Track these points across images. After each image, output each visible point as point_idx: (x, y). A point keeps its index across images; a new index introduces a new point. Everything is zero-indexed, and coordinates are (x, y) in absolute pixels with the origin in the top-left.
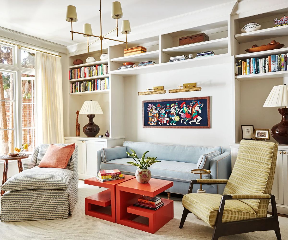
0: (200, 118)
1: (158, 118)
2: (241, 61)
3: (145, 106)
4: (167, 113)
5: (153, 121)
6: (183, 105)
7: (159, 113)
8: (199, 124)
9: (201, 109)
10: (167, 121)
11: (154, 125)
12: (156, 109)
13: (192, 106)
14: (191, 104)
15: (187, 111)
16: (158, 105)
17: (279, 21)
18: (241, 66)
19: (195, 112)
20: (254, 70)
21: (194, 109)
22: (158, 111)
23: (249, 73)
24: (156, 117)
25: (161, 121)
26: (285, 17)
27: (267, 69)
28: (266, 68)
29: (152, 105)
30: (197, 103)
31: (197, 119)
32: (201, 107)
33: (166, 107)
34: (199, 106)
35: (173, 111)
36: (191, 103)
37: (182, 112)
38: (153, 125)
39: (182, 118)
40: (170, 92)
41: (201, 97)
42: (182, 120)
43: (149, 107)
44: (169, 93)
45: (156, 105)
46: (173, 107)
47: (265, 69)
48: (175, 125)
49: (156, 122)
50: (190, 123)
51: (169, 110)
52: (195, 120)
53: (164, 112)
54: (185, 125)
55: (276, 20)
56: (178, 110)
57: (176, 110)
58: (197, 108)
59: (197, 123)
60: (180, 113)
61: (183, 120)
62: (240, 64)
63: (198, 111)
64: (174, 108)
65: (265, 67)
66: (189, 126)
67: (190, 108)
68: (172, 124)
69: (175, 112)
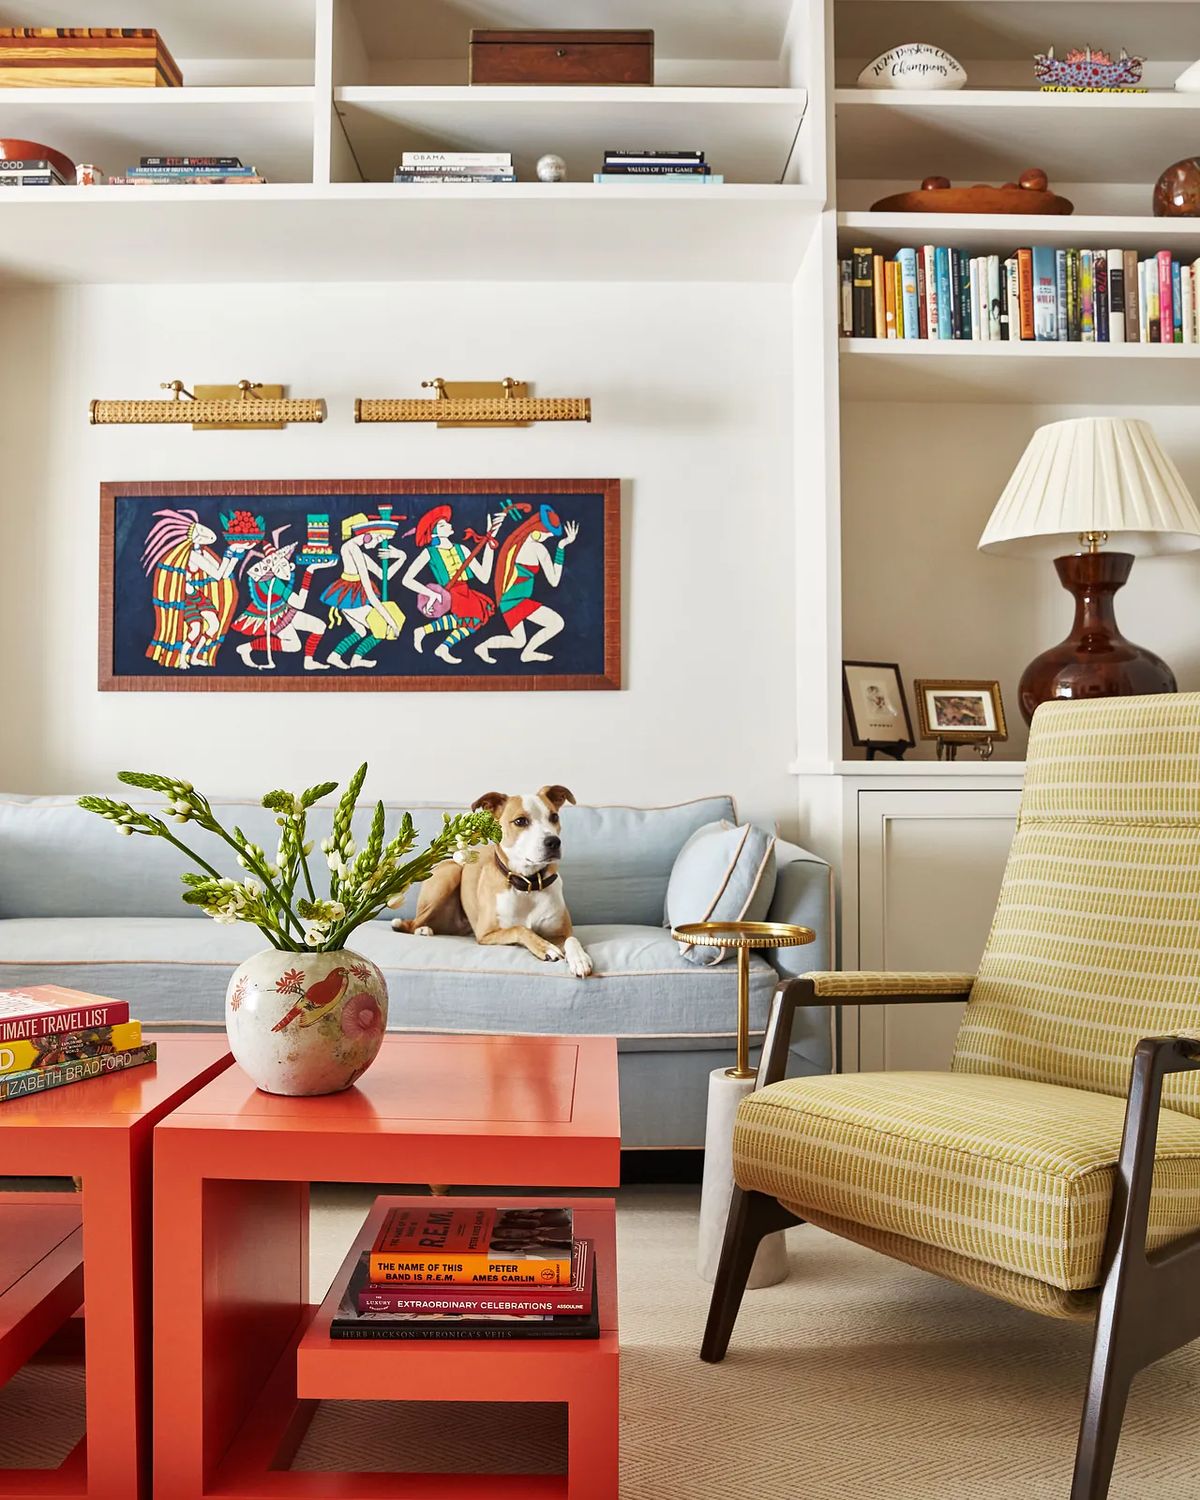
0: (551, 622)
1: (236, 615)
2: (869, 251)
3: (127, 523)
4: (307, 581)
5: (193, 636)
6: (432, 528)
7: (240, 580)
8: (545, 657)
9: (560, 556)
10: (303, 635)
11: (194, 671)
12: (218, 550)
13: (501, 538)
14: (495, 523)
15: (459, 573)
16: (233, 515)
17: (1063, 70)
18: (868, 283)
19: (519, 580)
20: (944, 317)
21: (514, 557)
22: (235, 560)
23: (915, 332)
24: (214, 610)
25: (257, 639)
26: (1088, 53)
27: (1013, 318)
28: (1006, 313)
29: (189, 516)
30: (534, 518)
31: (532, 629)
32: (562, 544)
33: (297, 536)
34: (545, 536)
35: (356, 566)
36: (493, 518)
37: (425, 576)
38: (185, 666)
39: (424, 620)
40: (363, 417)
41: (564, 482)
42: (419, 634)
43: (159, 533)
44: (359, 420)
45: (224, 519)
46: (359, 539)
47: (1004, 319)
48: (372, 664)
49: (215, 642)
50: (482, 650)
51: (325, 558)
52: (519, 630)
53: (285, 571)
54: (442, 667)
55: (1047, 58)
56: (392, 561)
57: (379, 562)
58: (532, 551)
59: (528, 656)
60: (409, 582)
61: (429, 628)
62: (863, 267)
63: (538, 572)
64: (362, 548)
65: (1001, 304)
66: (470, 674)
67: (484, 547)
68: (346, 658)
69: (372, 576)
